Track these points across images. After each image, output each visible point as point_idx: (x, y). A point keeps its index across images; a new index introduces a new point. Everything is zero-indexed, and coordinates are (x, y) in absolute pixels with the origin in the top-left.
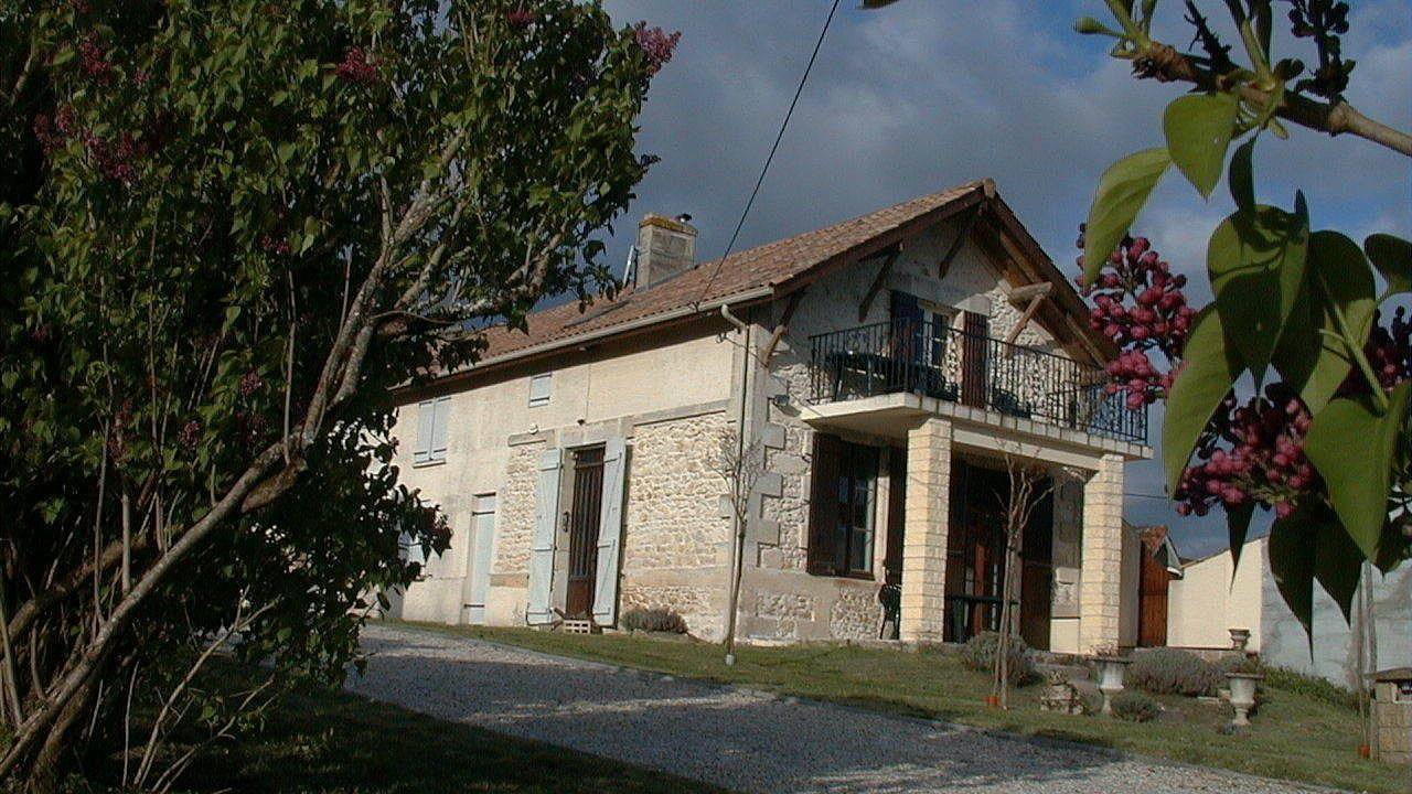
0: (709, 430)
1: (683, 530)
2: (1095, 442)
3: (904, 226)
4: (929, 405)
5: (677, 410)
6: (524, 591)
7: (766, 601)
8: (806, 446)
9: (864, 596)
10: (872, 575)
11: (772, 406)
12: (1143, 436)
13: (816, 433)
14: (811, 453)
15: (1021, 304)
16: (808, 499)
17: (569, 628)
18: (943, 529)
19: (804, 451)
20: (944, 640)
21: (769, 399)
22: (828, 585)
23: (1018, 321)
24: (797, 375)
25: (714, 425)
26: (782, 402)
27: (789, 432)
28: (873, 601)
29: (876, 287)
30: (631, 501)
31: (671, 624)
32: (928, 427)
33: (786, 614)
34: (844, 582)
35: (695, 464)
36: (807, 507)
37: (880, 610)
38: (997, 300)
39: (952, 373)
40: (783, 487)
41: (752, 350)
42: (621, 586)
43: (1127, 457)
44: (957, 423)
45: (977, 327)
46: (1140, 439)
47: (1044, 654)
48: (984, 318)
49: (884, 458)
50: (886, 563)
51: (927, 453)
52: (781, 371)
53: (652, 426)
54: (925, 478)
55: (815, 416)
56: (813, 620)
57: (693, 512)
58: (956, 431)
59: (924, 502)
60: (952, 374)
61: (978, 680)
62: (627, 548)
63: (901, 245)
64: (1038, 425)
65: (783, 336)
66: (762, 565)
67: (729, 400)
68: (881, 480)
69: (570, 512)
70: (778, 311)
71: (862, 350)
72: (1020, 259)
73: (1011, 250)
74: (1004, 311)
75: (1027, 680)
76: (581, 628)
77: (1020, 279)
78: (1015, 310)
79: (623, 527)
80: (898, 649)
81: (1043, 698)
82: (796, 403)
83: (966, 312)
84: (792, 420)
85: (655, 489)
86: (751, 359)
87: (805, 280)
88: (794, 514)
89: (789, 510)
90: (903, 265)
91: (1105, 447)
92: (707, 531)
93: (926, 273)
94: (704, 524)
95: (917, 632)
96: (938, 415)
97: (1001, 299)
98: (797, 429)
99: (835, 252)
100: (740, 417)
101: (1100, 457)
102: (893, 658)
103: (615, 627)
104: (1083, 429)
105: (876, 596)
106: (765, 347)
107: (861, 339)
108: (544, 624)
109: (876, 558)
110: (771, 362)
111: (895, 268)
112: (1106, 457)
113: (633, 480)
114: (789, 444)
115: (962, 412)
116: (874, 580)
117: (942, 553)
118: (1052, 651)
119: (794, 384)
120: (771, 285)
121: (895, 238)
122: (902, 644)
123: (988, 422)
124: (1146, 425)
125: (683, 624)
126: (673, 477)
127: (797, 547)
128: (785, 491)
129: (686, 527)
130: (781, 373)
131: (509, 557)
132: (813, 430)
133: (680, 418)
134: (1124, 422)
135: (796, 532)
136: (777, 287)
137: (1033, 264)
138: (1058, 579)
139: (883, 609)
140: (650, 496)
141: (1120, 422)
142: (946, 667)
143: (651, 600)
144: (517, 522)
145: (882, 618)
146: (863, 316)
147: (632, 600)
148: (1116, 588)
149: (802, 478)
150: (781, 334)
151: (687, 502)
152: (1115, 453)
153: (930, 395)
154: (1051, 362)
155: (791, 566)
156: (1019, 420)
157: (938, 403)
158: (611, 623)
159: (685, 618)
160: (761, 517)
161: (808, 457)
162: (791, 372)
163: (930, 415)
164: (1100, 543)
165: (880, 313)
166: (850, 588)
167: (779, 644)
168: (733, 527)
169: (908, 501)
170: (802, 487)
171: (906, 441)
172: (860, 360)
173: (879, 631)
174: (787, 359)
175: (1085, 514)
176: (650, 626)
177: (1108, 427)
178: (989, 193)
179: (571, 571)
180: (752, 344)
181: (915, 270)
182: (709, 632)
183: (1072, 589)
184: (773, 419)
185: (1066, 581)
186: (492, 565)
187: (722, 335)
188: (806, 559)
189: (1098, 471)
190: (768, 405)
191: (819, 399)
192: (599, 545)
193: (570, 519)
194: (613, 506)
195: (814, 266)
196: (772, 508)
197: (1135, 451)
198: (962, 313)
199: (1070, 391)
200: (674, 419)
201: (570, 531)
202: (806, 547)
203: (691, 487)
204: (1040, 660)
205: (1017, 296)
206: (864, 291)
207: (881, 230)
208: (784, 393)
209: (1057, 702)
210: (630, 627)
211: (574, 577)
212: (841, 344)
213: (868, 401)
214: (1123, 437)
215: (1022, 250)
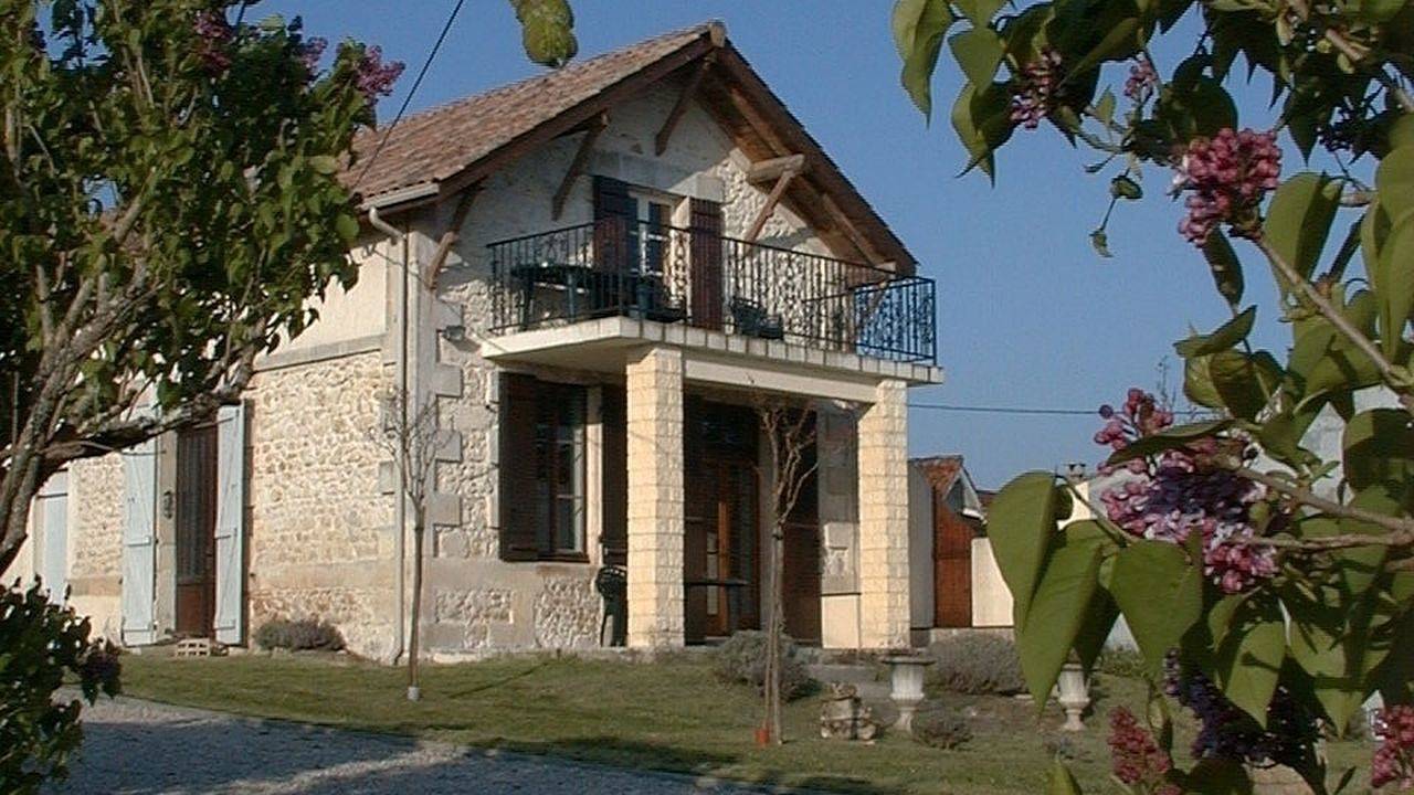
0: (359, 375)
1: (332, 511)
2: (870, 366)
3: (606, 90)
4: (652, 331)
5: (315, 350)
6: (117, 601)
7: (448, 601)
8: (490, 391)
9: (579, 583)
10: (587, 556)
11: (442, 340)
12: (931, 354)
13: (501, 373)
14: (497, 399)
15: (765, 184)
16: (496, 461)
17: (182, 650)
18: (677, 494)
19: (488, 399)
20: (687, 643)
21: (439, 331)
22: (529, 574)
23: (761, 206)
24: (473, 296)
25: (366, 369)
26: (456, 335)
27: (466, 373)
28: (589, 591)
29: (573, 174)
30: (256, 474)
31: (324, 639)
32: (650, 362)
33: (476, 616)
34: (548, 568)
35: (342, 423)
36: (496, 472)
37: (598, 602)
38: (733, 180)
39: (678, 284)
40: (463, 448)
41: (413, 269)
42: (251, 589)
43: (911, 383)
44: (688, 352)
45: (707, 217)
46: (927, 357)
47: (817, 652)
48: (717, 205)
49: (594, 401)
50: (604, 539)
51: (653, 396)
52: (453, 293)
53: (281, 371)
54: (651, 430)
55: (499, 353)
56: (511, 621)
57: (343, 487)
58: (688, 363)
59: (652, 460)
60: (681, 288)
61: (736, 695)
62: (255, 537)
63: (605, 118)
64: (794, 348)
65: (453, 246)
66: (442, 554)
67: (383, 336)
68: (591, 429)
69: (173, 490)
70: (446, 213)
71: (560, 260)
72: (761, 126)
73: (749, 113)
74: (741, 194)
75: (802, 690)
76: (198, 649)
77: (760, 150)
78: (756, 193)
79: (247, 510)
80: (629, 659)
81: (823, 718)
82: (474, 336)
83: (692, 199)
84: (471, 358)
85: (291, 456)
86: (410, 279)
87: (479, 172)
88: (479, 483)
89: (472, 479)
90: (607, 142)
91: (882, 372)
92: (364, 511)
93: (637, 149)
94: (360, 503)
95: (651, 633)
96: (663, 344)
97: (737, 179)
98: (477, 370)
99: (518, 132)
100: (400, 355)
101: (877, 384)
102: (625, 672)
103: (243, 644)
104: (853, 348)
105: (593, 585)
106: (429, 260)
107: (558, 247)
108: (147, 645)
109: (589, 531)
110: (438, 280)
111: (597, 146)
112: (883, 384)
113: (257, 445)
114: (467, 390)
115: (695, 337)
116: (588, 562)
117: (678, 526)
118: (825, 646)
119: (469, 309)
120: (435, 181)
121: (596, 108)
122: (633, 653)
123: (730, 349)
124: (934, 338)
125: (339, 638)
126: (314, 440)
127: (485, 527)
128: (466, 453)
129: (336, 506)
130: (452, 296)
131: (91, 555)
132: (498, 369)
133: (319, 361)
134: (905, 335)
135: (483, 506)
136: (443, 183)
137: (779, 133)
138: (827, 543)
139: (602, 600)
140: (282, 467)
141: (900, 337)
142: (693, 682)
143: (296, 609)
144: (100, 507)
145: (602, 612)
146: (557, 212)
147: (266, 607)
148: (904, 555)
149: (488, 435)
150: (452, 244)
151: (334, 474)
152: (895, 378)
153: (651, 317)
154: (808, 264)
155: (478, 552)
156: (770, 343)
157: (664, 329)
158: (237, 640)
159: (342, 629)
160: (436, 489)
161: (493, 406)
162: (465, 294)
163: (653, 344)
164: (881, 497)
165: (580, 210)
166: (559, 575)
167: (469, 658)
168: (399, 504)
169: (630, 460)
170: (486, 445)
171: (625, 377)
172: (559, 273)
173: (599, 630)
174: (459, 275)
175: (860, 460)
176: (296, 643)
177: (886, 345)
178: (717, 41)
179: (179, 572)
180: (412, 259)
181: (623, 147)
182: (375, 646)
183: (846, 556)
184: (445, 358)
185: (838, 545)
186: (70, 567)
187: (370, 247)
188: (497, 543)
189: (873, 404)
190: (438, 339)
191: (503, 327)
192: (217, 535)
193: (174, 499)
194: (232, 482)
195: (491, 152)
196: (451, 477)
197: (920, 374)
198: (687, 201)
199: (833, 297)
200: (313, 362)
201: (173, 518)
202: (496, 525)
203: (339, 452)
204: (814, 660)
205: (759, 175)
206: (557, 178)
207: (576, 98)
208: (457, 323)
209: (842, 722)
210: (267, 645)
211: (185, 579)
212: (531, 253)
213: (571, 329)
214: (904, 357)
215: (763, 115)
